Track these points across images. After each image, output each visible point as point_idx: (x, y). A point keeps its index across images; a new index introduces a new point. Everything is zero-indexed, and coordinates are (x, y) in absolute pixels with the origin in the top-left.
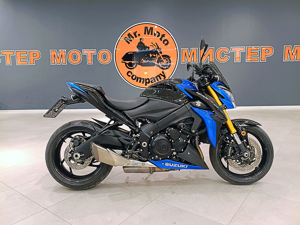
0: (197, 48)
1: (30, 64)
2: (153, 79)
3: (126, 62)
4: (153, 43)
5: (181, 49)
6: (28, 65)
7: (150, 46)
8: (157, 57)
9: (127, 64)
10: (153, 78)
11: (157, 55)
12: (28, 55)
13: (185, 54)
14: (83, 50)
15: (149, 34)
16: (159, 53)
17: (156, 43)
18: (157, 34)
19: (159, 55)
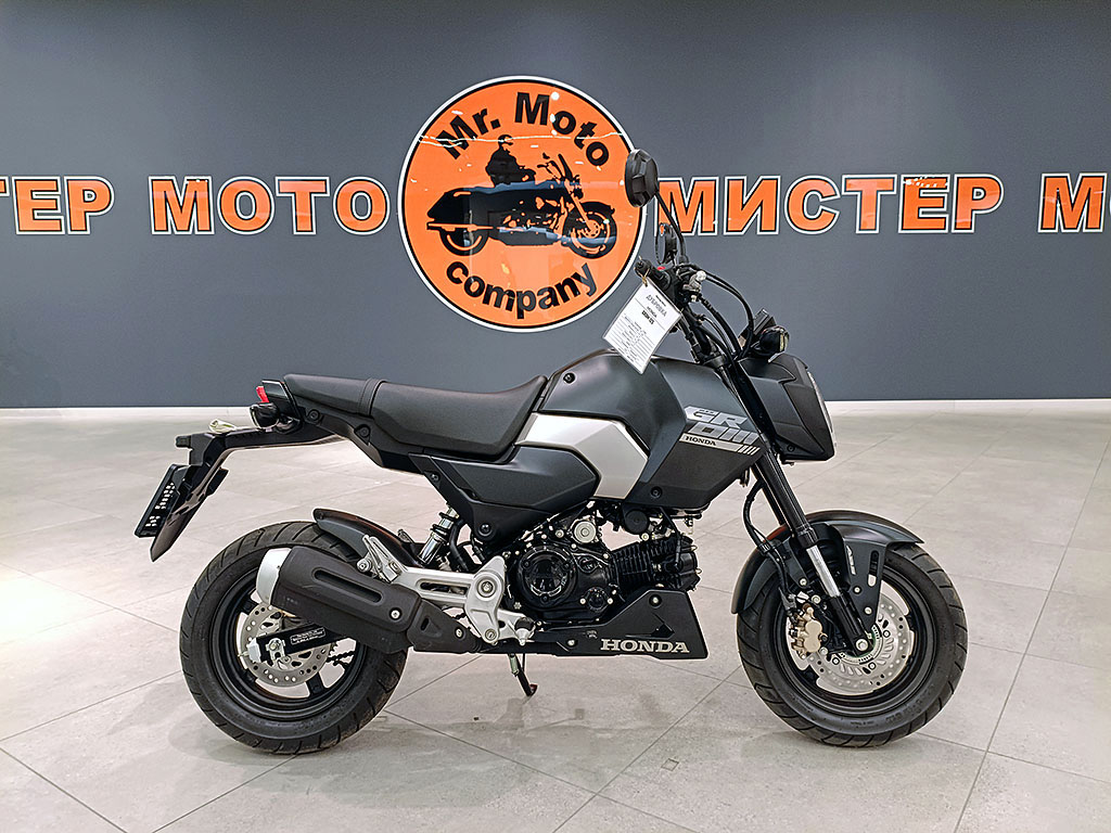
0: (717, 178)
1: (70, 232)
2: (547, 293)
3: (444, 226)
6: (63, 232)
7: (539, 166)
8: (563, 210)
9: (448, 237)
10: (550, 289)
11: (562, 201)
12: (62, 196)
13: (673, 201)
14: (277, 178)
15: (533, 122)
16: (572, 195)
17: (560, 156)
18: (564, 123)
19: (572, 202)
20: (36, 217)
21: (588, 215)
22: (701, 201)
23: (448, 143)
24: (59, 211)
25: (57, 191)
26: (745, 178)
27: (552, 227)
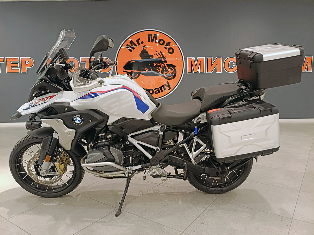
0: (204, 57)
1: (21, 73)
2: (157, 90)
3: (128, 71)
4: (157, 52)
5: (188, 58)
6: (20, 73)
7: (154, 54)
8: (161, 66)
9: (129, 74)
10: (158, 88)
11: (161, 64)
12: (20, 63)
13: (192, 64)
14: (81, 58)
15: (153, 42)
16: (164, 62)
17: (160, 51)
18: (162, 42)
19: (164, 64)
20: (12, 69)
21: (168, 68)
22: (200, 64)
23: (129, 48)
24: (19, 67)
25: (18, 61)
26: (212, 57)
27: (158, 71)
